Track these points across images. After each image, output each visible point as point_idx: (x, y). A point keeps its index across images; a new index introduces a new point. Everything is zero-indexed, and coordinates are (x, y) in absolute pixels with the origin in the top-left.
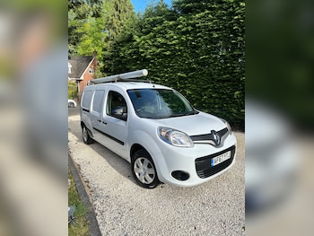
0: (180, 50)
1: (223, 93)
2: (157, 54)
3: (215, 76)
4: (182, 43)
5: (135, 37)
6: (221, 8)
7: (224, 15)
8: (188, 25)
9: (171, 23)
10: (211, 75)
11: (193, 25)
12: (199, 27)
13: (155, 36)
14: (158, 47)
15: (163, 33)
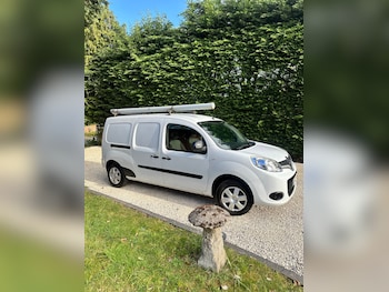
0: (197, 77)
1: (245, 123)
2: (167, 79)
3: (237, 106)
4: (199, 69)
5: (133, 56)
6: (240, 39)
7: (244, 46)
8: (205, 51)
9: (184, 46)
10: (232, 105)
11: (212, 52)
12: (218, 55)
13: (163, 58)
14: (168, 71)
15: (173, 55)
